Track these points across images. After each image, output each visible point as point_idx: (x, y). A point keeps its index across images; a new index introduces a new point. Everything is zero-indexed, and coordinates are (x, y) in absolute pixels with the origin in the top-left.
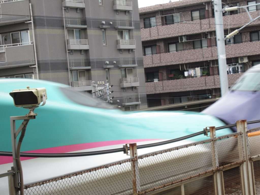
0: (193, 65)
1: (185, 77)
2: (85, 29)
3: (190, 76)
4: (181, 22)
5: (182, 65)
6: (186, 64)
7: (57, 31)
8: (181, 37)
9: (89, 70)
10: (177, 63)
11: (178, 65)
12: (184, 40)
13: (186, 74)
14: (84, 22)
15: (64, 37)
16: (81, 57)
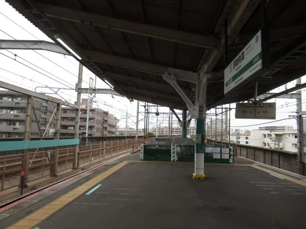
0: (71, 126)
1: (68, 129)
2: (46, 112)
3: (69, 129)
4: (69, 113)
5: (68, 125)
6: (69, 125)
7: (39, 112)
8: (69, 118)
9: (45, 124)
10: (67, 125)
11: (66, 125)
12: (70, 118)
13: (69, 128)
14: (46, 110)
15: (40, 114)
16: (44, 120)
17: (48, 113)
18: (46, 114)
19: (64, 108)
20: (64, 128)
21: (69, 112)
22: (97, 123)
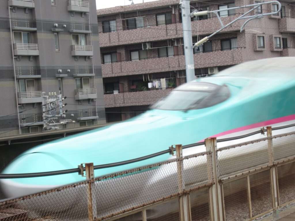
0: (158, 76)
1: (148, 89)
2: (34, 32)
3: (154, 88)
4: (145, 26)
5: (146, 75)
6: (150, 74)
7: (3, 34)
8: (145, 43)
9: (38, 80)
10: (140, 73)
11: (141, 76)
12: (148, 47)
13: (150, 85)
14: (33, 24)
15: (10, 40)
16: (30, 65)
17: (42, 36)
18: (36, 41)
19: (122, 10)
20: (134, 87)
21: (145, 21)
22: (256, 51)
